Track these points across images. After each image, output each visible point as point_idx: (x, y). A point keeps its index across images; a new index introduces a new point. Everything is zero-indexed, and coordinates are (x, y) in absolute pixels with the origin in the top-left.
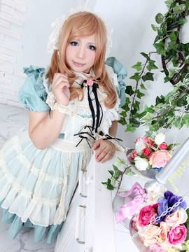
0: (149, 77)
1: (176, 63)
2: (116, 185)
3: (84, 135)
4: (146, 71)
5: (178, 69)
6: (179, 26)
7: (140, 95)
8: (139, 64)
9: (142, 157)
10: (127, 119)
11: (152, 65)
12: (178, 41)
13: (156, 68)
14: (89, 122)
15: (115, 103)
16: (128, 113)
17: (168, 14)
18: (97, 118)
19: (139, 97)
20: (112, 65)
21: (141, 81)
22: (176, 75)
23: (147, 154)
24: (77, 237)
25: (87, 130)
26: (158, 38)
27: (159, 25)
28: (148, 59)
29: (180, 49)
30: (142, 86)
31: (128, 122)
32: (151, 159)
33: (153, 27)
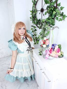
0: (36, 30)
1: (39, 24)
2: (42, 54)
3: (29, 50)
4: (34, 29)
5: (41, 25)
6: (36, 17)
7: (36, 35)
8: (32, 28)
9: (44, 44)
10: (36, 42)
11: (35, 27)
12: (37, 20)
13: (36, 27)
14: (28, 46)
15: (32, 40)
16: (35, 41)
17: (32, 16)
18: (29, 45)
19: (36, 36)
20: (27, 32)
21: (34, 32)
22: (41, 27)
23: (44, 43)
24: (40, 69)
25: (29, 48)
26: (33, 22)
27: (32, 19)
28: (33, 27)
29: (39, 21)
30: (35, 33)
31: (36, 43)
32: (46, 43)
33: (31, 20)
